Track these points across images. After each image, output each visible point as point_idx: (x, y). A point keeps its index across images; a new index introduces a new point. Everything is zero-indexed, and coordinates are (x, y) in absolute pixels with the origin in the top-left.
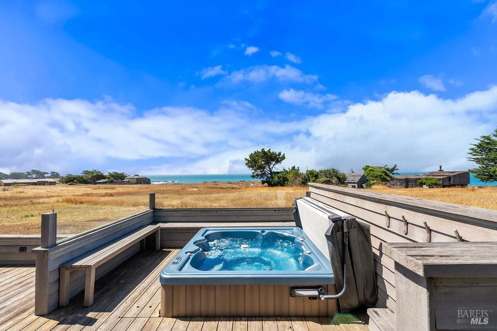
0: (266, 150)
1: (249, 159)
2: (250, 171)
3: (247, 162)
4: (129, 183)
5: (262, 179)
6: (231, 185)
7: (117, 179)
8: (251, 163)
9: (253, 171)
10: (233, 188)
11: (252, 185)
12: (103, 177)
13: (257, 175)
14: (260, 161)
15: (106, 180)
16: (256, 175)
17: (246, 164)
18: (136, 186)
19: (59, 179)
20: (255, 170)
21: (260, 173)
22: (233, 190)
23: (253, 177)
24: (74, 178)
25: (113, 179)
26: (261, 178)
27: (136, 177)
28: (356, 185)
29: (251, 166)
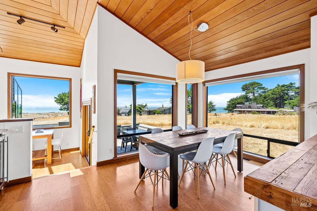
1: (58, 98)
2: (59, 106)
3: (56, 99)
6: (41, 115)
9: (61, 106)
11: (60, 115)
13: (65, 109)
14: (67, 99)
17: (55, 101)
20: (63, 105)
21: (67, 107)
22: (43, 119)
23: (61, 109)
26: (67, 110)
28: (127, 114)
29: (59, 103)
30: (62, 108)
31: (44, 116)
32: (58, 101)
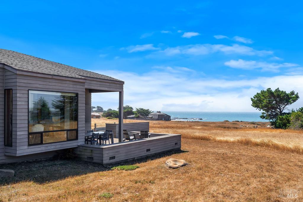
0: (273, 90)
1: (255, 99)
4: (152, 119)
5: (271, 120)
7: (142, 115)
12: (132, 113)
15: (134, 116)
18: (157, 122)
19: (102, 113)
20: (265, 111)
24: (112, 113)
25: (139, 115)
27: (158, 114)
29: (258, 107)
30: (265, 115)
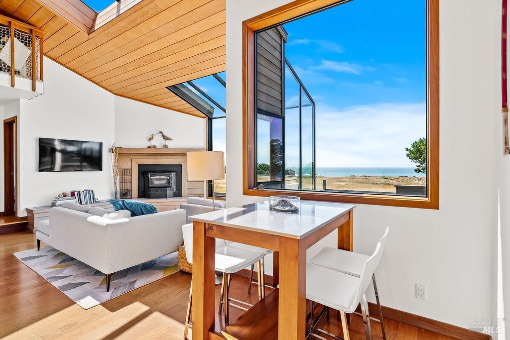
1: (412, 149)
2: (414, 165)
3: (408, 152)
6: (386, 180)
8: (414, 153)
9: (418, 164)
10: (388, 184)
16: (422, 169)
17: (408, 155)
20: (421, 163)
23: (418, 171)
29: (415, 158)
30: (421, 168)
31: (391, 181)
32: (413, 155)
